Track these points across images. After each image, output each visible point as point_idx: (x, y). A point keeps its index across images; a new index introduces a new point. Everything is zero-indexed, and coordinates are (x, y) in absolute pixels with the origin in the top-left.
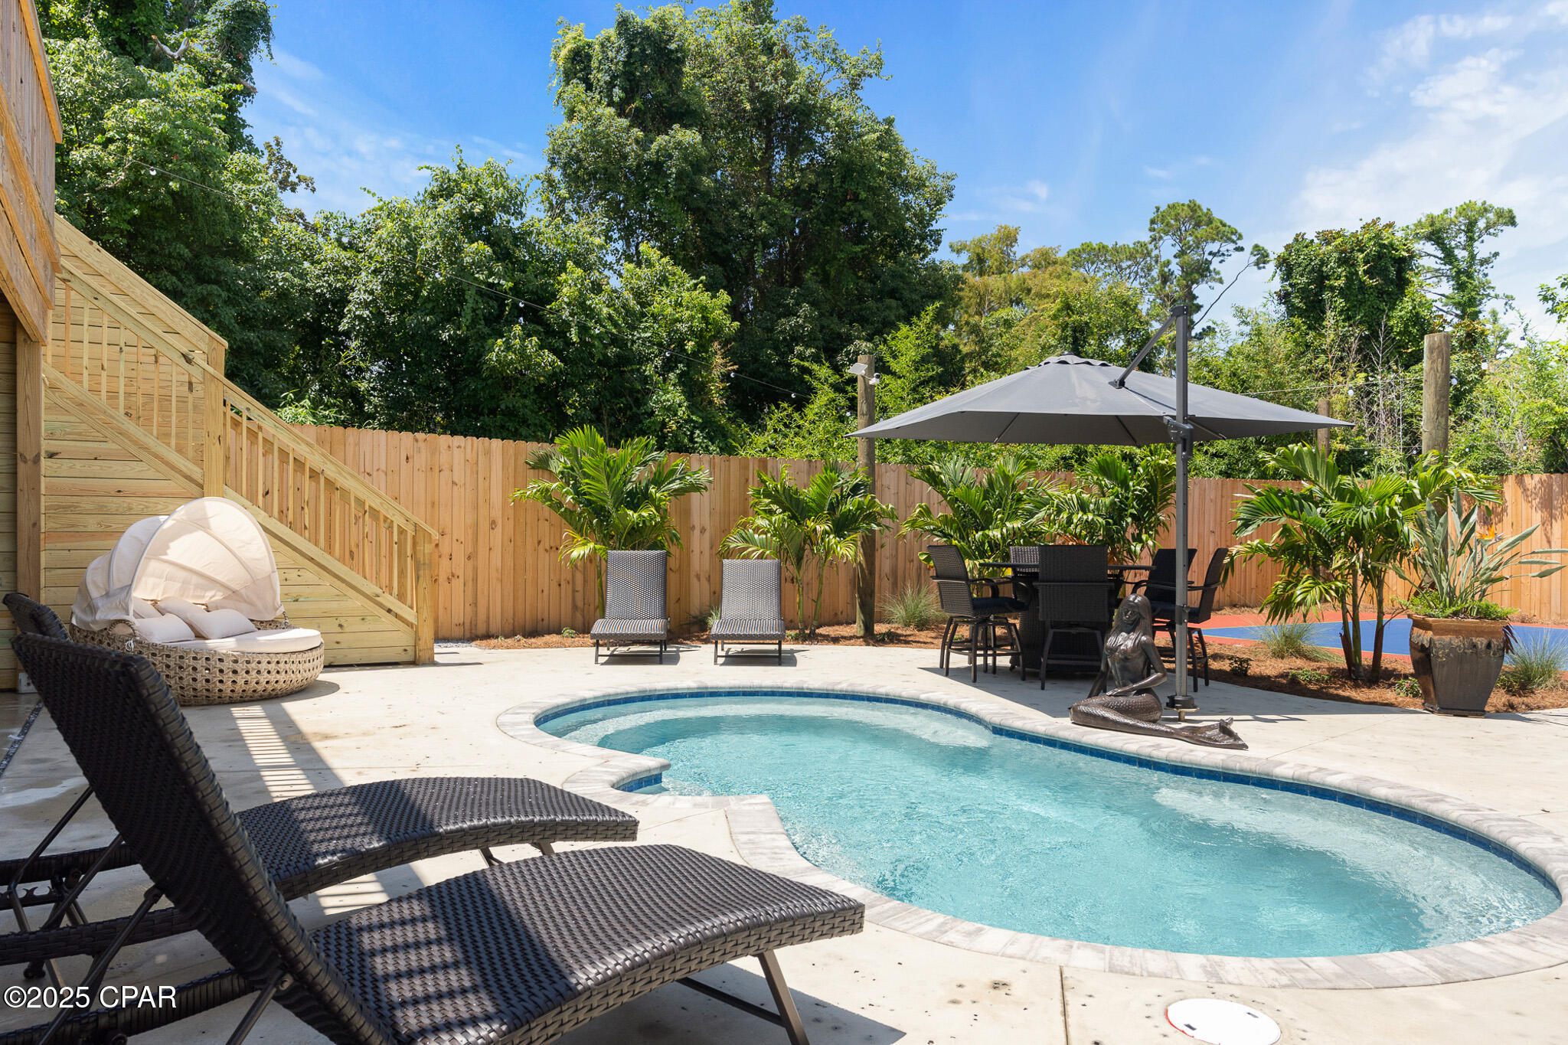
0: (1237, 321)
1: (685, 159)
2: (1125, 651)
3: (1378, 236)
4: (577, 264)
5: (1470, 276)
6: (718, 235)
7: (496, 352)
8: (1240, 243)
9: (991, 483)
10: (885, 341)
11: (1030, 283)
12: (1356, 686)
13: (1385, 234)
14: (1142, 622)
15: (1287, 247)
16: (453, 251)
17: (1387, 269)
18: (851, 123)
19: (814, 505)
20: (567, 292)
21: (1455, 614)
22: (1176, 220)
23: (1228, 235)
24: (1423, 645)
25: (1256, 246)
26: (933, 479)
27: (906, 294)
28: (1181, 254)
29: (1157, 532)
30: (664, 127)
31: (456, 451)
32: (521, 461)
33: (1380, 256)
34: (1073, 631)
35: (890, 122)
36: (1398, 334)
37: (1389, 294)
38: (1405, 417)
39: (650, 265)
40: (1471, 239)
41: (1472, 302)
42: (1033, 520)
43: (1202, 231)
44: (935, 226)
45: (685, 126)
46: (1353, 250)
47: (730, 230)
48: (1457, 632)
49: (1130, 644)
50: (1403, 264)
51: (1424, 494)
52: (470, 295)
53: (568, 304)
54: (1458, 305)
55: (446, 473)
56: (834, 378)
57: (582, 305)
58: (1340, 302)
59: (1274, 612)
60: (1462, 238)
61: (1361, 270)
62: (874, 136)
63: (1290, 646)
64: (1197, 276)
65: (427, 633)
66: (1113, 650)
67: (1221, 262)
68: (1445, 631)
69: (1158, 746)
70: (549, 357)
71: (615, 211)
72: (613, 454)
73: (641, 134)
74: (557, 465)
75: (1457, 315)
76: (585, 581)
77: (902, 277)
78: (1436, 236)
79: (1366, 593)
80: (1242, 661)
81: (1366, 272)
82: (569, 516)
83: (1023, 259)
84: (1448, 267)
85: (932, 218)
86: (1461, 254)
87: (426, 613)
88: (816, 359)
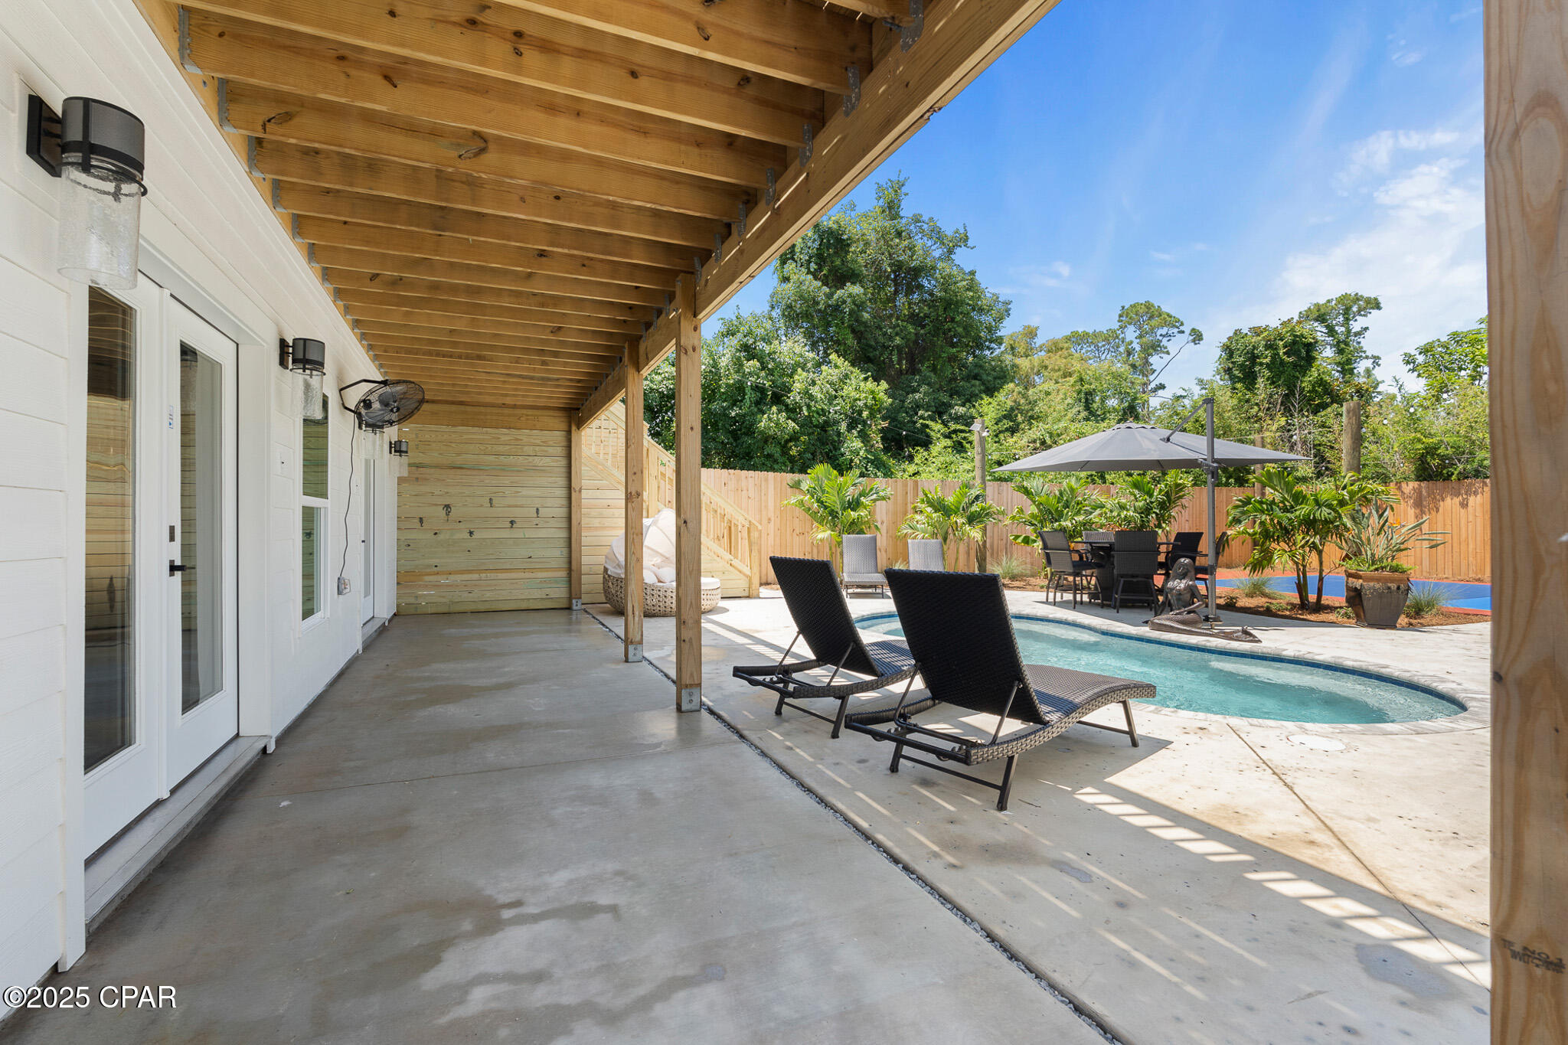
0: (1199, 388)
1: (854, 303)
2: (1180, 590)
3: (1293, 330)
4: (803, 370)
5: (1347, 344)
6: (871, 346)
7: (763, 423)
8: (1182, 328)
9: (1061, 494)
10: (974, 406)
11: (1047, 362)
12: (1310, 613)
13: (1297, 328)
14: (1189, 574)
15: (1229, 338)
16: (738, 365)
17: (1300, 351)
18: (950, 276)
19: (953, 507)
20: (798, 386)
21: (1376, 569)
22: (1137, 315)
23: (1175, 323)
24: (1356, 588)
25: (1193, 329)
26: (1027, 492)
27: (984, 377)
28: (1140, 337)
29: (1170, 522)
30: (842, 286)
31: (750, 479)
32: (785, 484)
33: (1294, 343)
34: (1135, 580)
35: (973, 273)
36: (1308, 392)
37: (1301, 366)
38: (1314, 445)
39: (836, 366)
40: (1347, 319)
41: (1349, 362)
42: (1092, 516)
43: (1153, 323)
44: (999, 334)
45: (853, 283)
46: (1275, 339)
47: (877, 343)
48: (1378, 580)
49: (1182, 586)
50: (1310, 347)
51: (1351, 499)
52: (748, 391)
53: (799, 393)
54: (1338, 364)
55: (744, 492)
56: (944, 430)
57: (807, 392)
58: (1267, 373)
59: (1254, 569)
60: (1341, 319)
61: (1281, 352)
62: (965, 283)
63: (1256, 590)
64: (1151, 351)
65: (756, 582)
66: (1172, 589)
67: (1169, 341)
68: (1372, 579)
69: (1208, 641)
70: (791, 424)
71: (809, 335)
72: (841, 479)
73: (828, 290)
74: (805, 486)
75: (1338, 371)
76: (818, 552)
77: (981, 366)
78: (1321, 318)
79: (1313, 559)
80: (1232, 598)
81: (1285, 353)
82: (814, 515)
83: (1041, 347)
84: (1331, 338)
85: (997, 328)
86: (1340, 329)
87: (756, 570)
88: (933, 419)
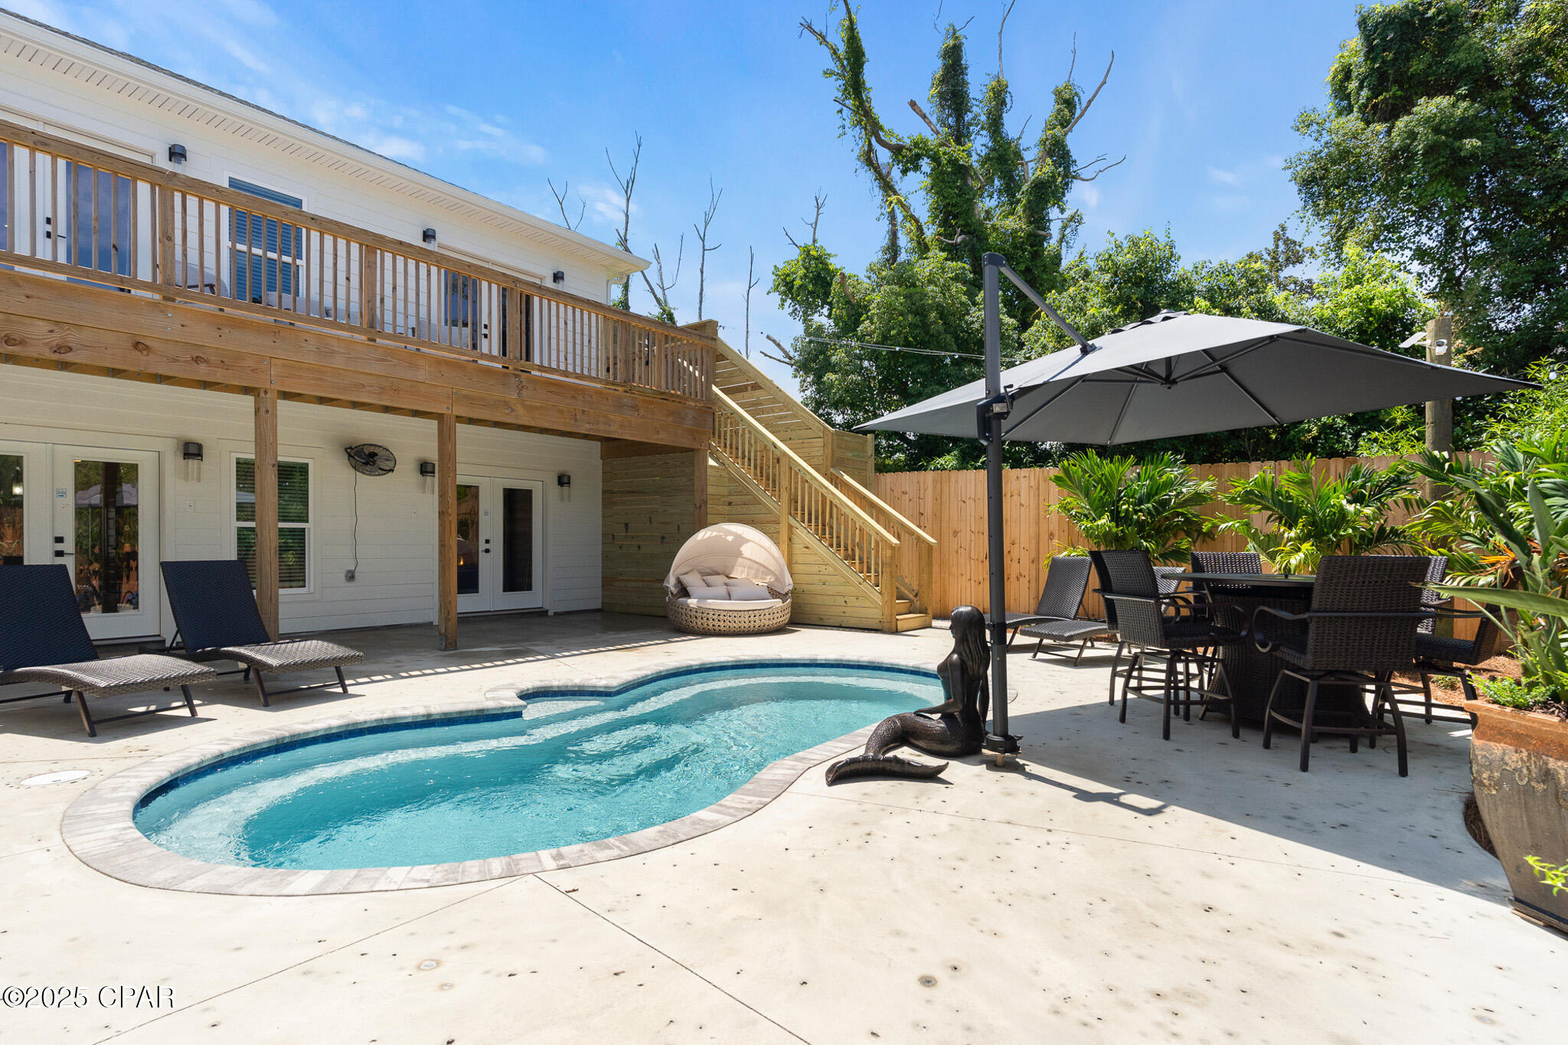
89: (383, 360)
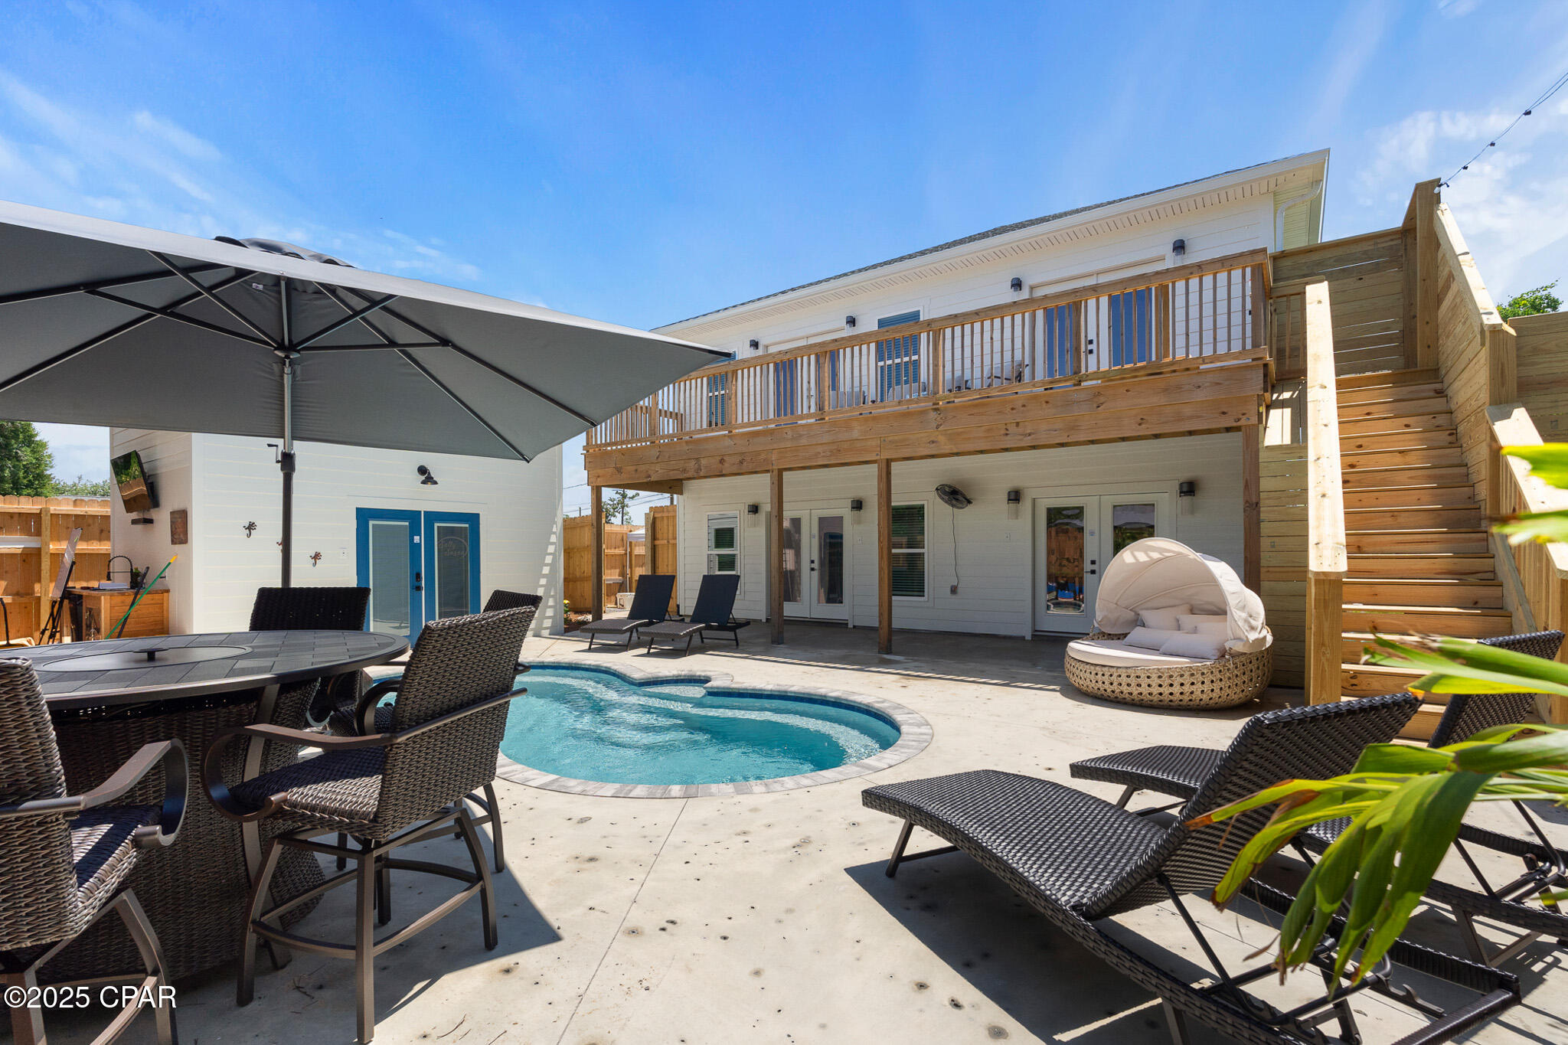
89: (830, 431)
